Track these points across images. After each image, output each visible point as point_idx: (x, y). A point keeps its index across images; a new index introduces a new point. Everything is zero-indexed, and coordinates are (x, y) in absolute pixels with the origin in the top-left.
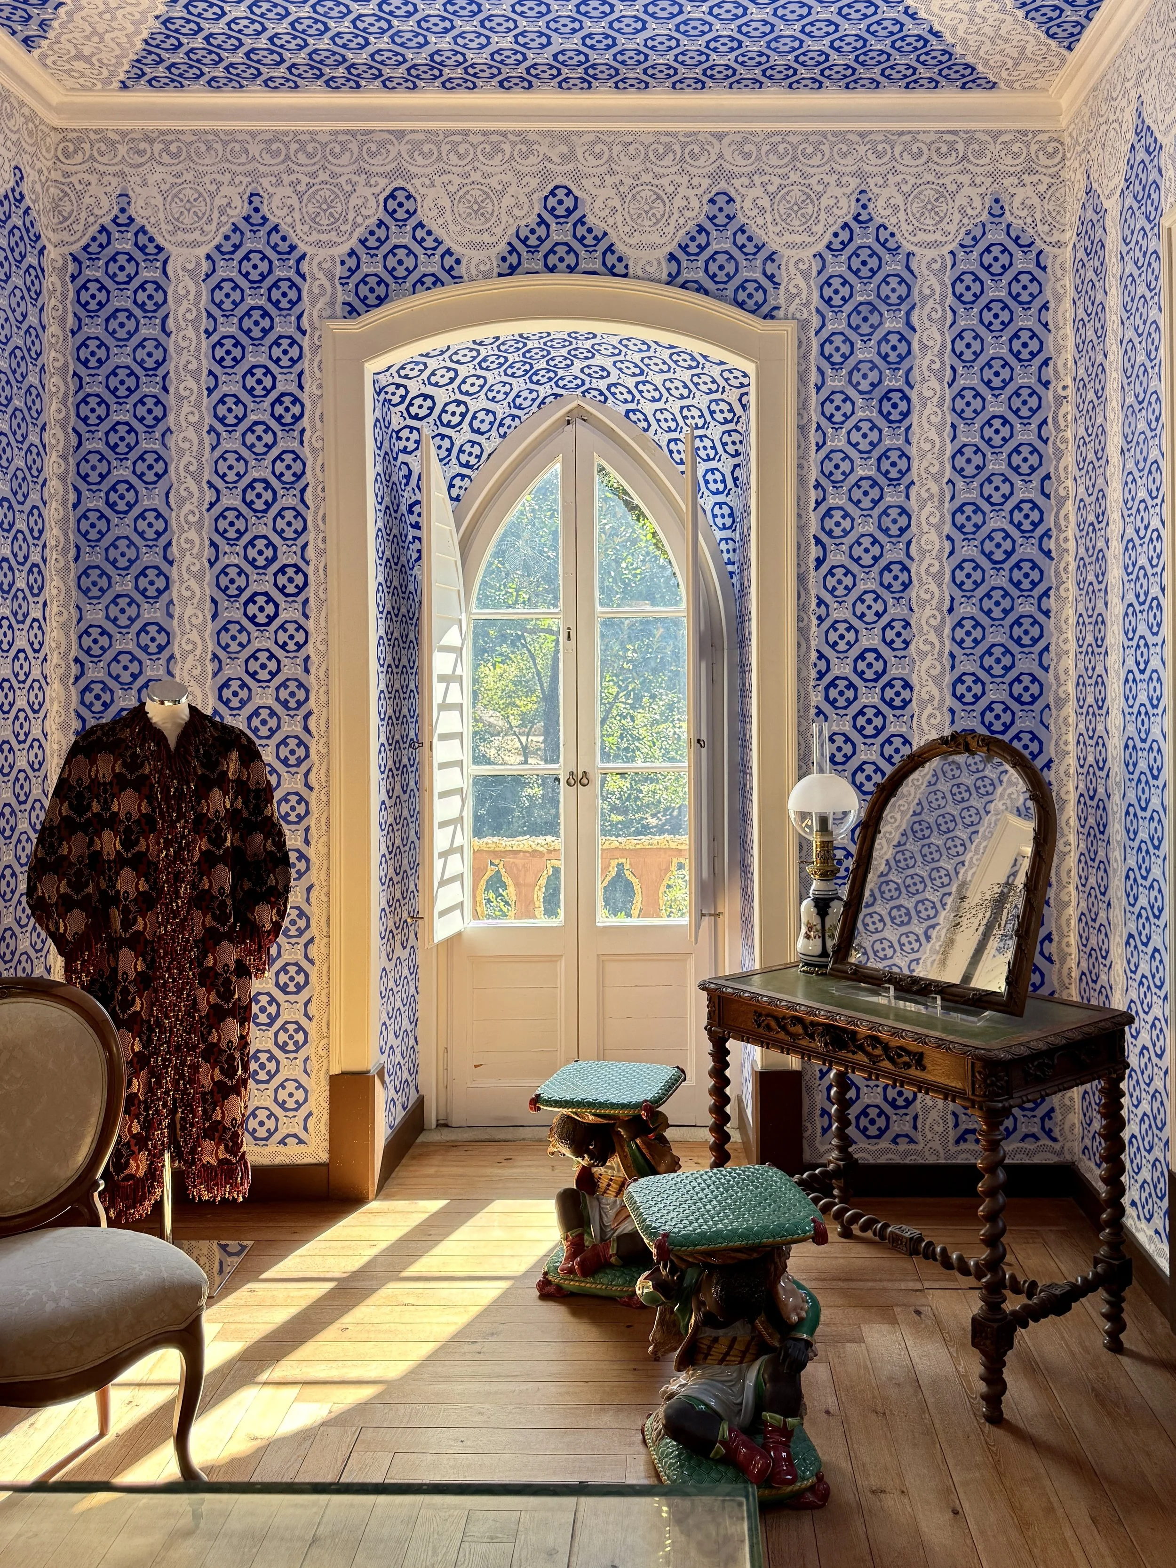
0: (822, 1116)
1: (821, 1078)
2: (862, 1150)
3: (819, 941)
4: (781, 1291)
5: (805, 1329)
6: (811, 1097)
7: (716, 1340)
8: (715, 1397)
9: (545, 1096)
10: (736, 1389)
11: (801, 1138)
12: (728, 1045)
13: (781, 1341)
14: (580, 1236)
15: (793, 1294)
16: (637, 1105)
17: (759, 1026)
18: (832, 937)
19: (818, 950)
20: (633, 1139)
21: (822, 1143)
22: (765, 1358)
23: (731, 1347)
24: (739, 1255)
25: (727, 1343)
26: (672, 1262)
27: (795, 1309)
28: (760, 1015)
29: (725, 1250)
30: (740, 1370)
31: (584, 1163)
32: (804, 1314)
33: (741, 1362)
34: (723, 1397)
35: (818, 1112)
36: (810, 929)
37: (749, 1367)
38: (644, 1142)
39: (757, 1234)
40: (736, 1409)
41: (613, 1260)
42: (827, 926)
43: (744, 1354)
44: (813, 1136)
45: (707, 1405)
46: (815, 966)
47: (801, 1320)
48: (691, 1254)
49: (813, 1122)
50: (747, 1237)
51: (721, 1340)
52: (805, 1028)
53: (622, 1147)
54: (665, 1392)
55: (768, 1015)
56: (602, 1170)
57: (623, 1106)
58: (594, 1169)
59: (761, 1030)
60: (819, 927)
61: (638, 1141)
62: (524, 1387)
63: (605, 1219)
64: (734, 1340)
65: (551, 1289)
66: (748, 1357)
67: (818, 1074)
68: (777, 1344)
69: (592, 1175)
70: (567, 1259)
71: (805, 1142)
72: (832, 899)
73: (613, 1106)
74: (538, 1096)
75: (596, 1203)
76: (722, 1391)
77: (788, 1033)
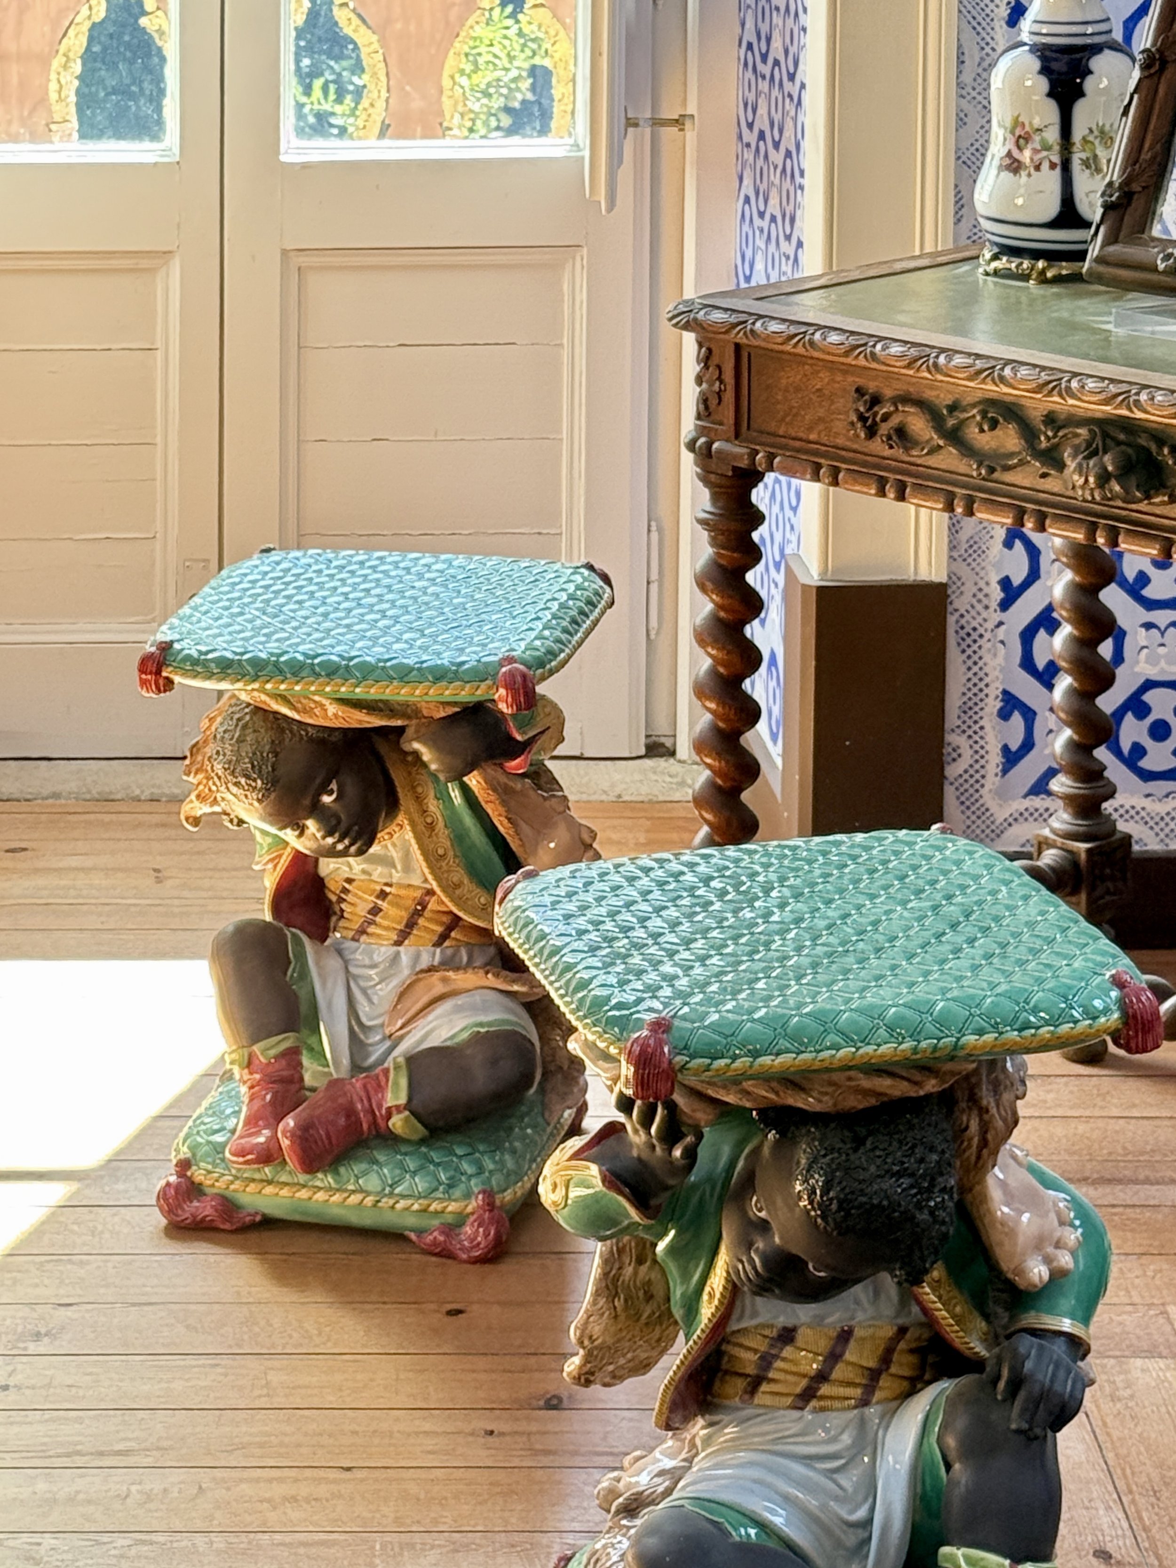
0: (1004, 715)
1: (1005, 605)
2: (1133, 814)
3: (1052, 181)
4: (995, 1193)
5: (1068, 1302)
6: (973, 661)
7: (787, 1336)
8: (787, 1500)
9: (187, 647)
10: (848, 1481)
11: (938, 779)
12: (759, 496)
13: (993, 1339)
14: (292, 1056)
15: (1033, 1202)
16: (482, 673)
17: (872, 432)
18: (1092, 164)
19: (1051, 208)
20: (458, 775)
21: (1002, 794)
22: (944, 1386)
23: (834, 1357)
24: (884, 1084)
25: (824, 1345)
26: (671, 1107)
27: (1039, 1243)
28: (876, 400)
29: (846, 1067)
30: (862, 1423)
31: (303, 846)
32: (1065, 1260)
33: (864, 1402)
34: (813, 1503)
35: (994, 705)
36: (1022, 140)
37: (888, 1416)
38: (492, 785)
39: (942, 1022)
40: (851, 1539)
41: (397, 1123)
42: (1078, 132)
43: (874, 1376)
44: (978, 779)
45: (762, 1526)
46: (1036, 255)
47: (1058, 1275)
48: (735, 1081)
49: (975, 734)
50: (916, 1033)
51: (804, 1335)
52: (1029, 433)
53: (419, 799)
54: (612, 1493)
55: (905, 399)
56: (354, 866)
57: (440, 675)
58: (328, 867)
59: (877, 446)
60: (1053, 135)
61: (473, 780)
62: (154, 1483)
63: (364, 1009)
64: (845, 1336)
65: (203, 1208)
66: (887, 1386)
67: (997, 594)
68: (980, 1349)
69: (318, 884)
70: (252, 1121)
71: (950, 793)
72: (1096, 49)
73: (404, 674)
74: (166, 647)
75: (333, 963)
76: (800, 1484)
77: (967, 450)
